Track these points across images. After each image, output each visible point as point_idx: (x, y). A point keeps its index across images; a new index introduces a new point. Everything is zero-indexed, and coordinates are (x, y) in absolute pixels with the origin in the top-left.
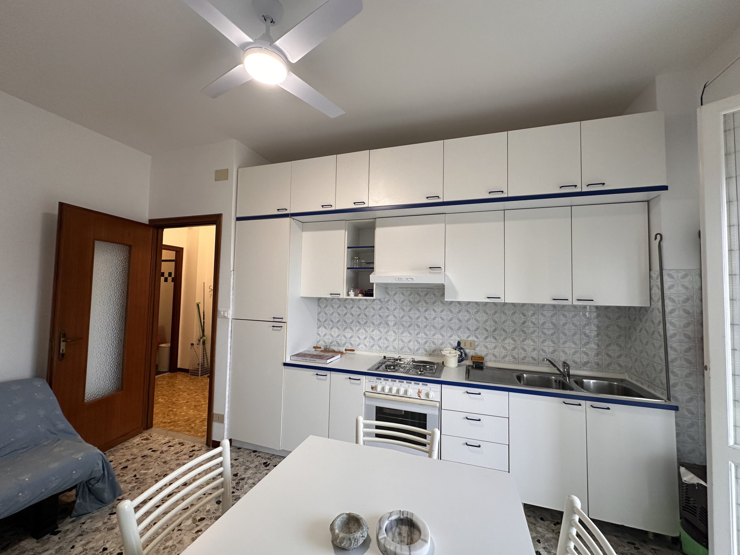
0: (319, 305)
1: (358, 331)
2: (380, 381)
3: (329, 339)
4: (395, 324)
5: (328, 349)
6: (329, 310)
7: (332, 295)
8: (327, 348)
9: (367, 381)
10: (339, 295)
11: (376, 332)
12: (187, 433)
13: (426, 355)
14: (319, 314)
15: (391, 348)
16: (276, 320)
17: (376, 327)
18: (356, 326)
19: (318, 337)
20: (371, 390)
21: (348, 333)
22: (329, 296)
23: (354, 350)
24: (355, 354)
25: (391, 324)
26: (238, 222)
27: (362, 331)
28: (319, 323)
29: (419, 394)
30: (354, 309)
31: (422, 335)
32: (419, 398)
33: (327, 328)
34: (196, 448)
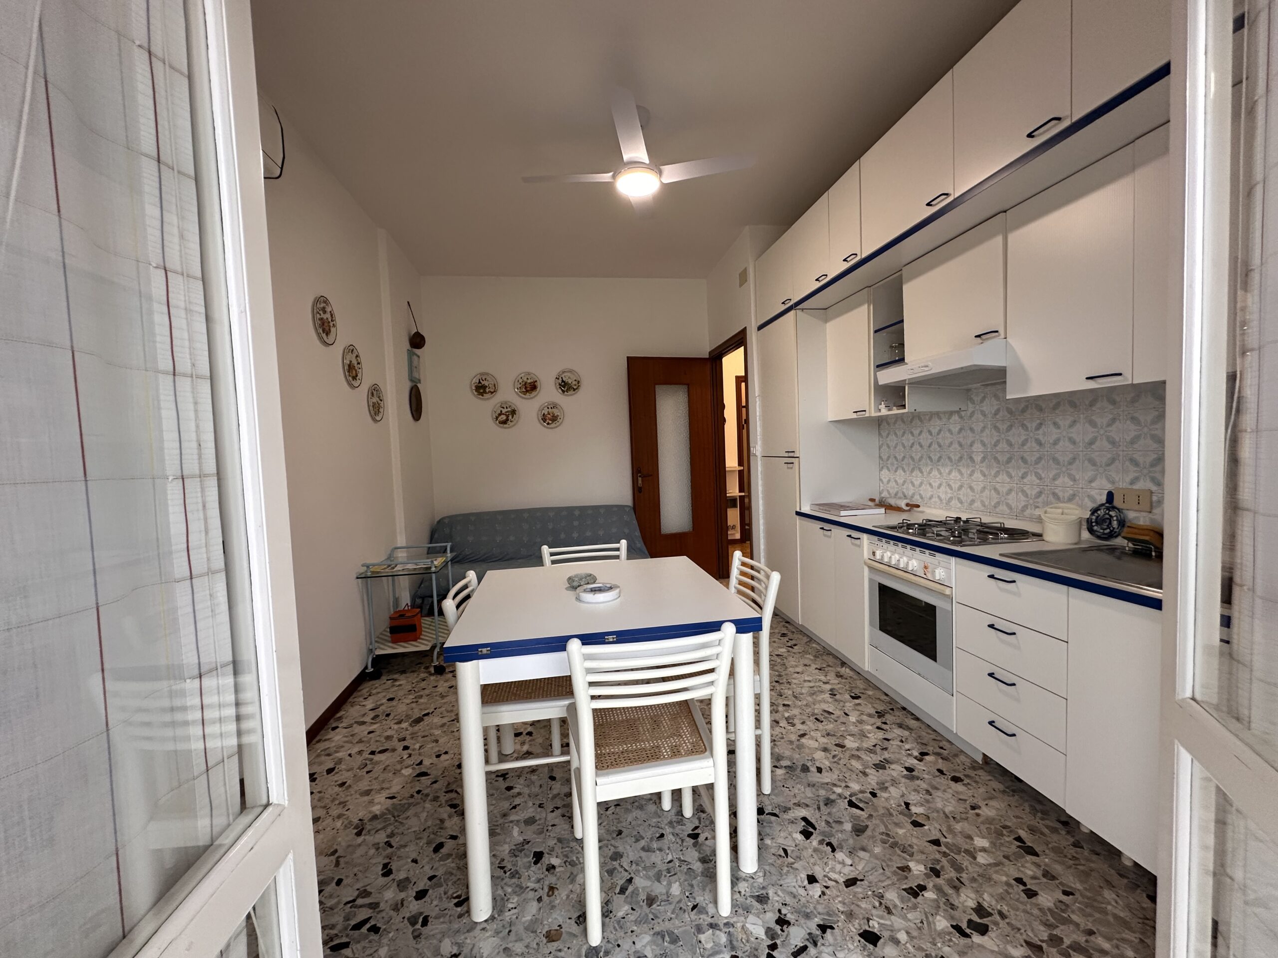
0: (880, 434)
2: (881, 544)
3: (894, 488)
4: (984, 459)
9: (868, 542)
10: (864, 413)
11: (955, 474)
14: (880, 448)
15: (977, 504)
16: (789, 455)
17: (955, 466)
19: (881, 485)
20: (871, 557)
21: (917, 478)
22: (855, 416)
25: (978, 458)
26: (758, 332)
27: (935, 473)
28: (881, 462)
29: (923, 571)
31: (1031, 478)
32: (925, 576)
33: (890, 469)
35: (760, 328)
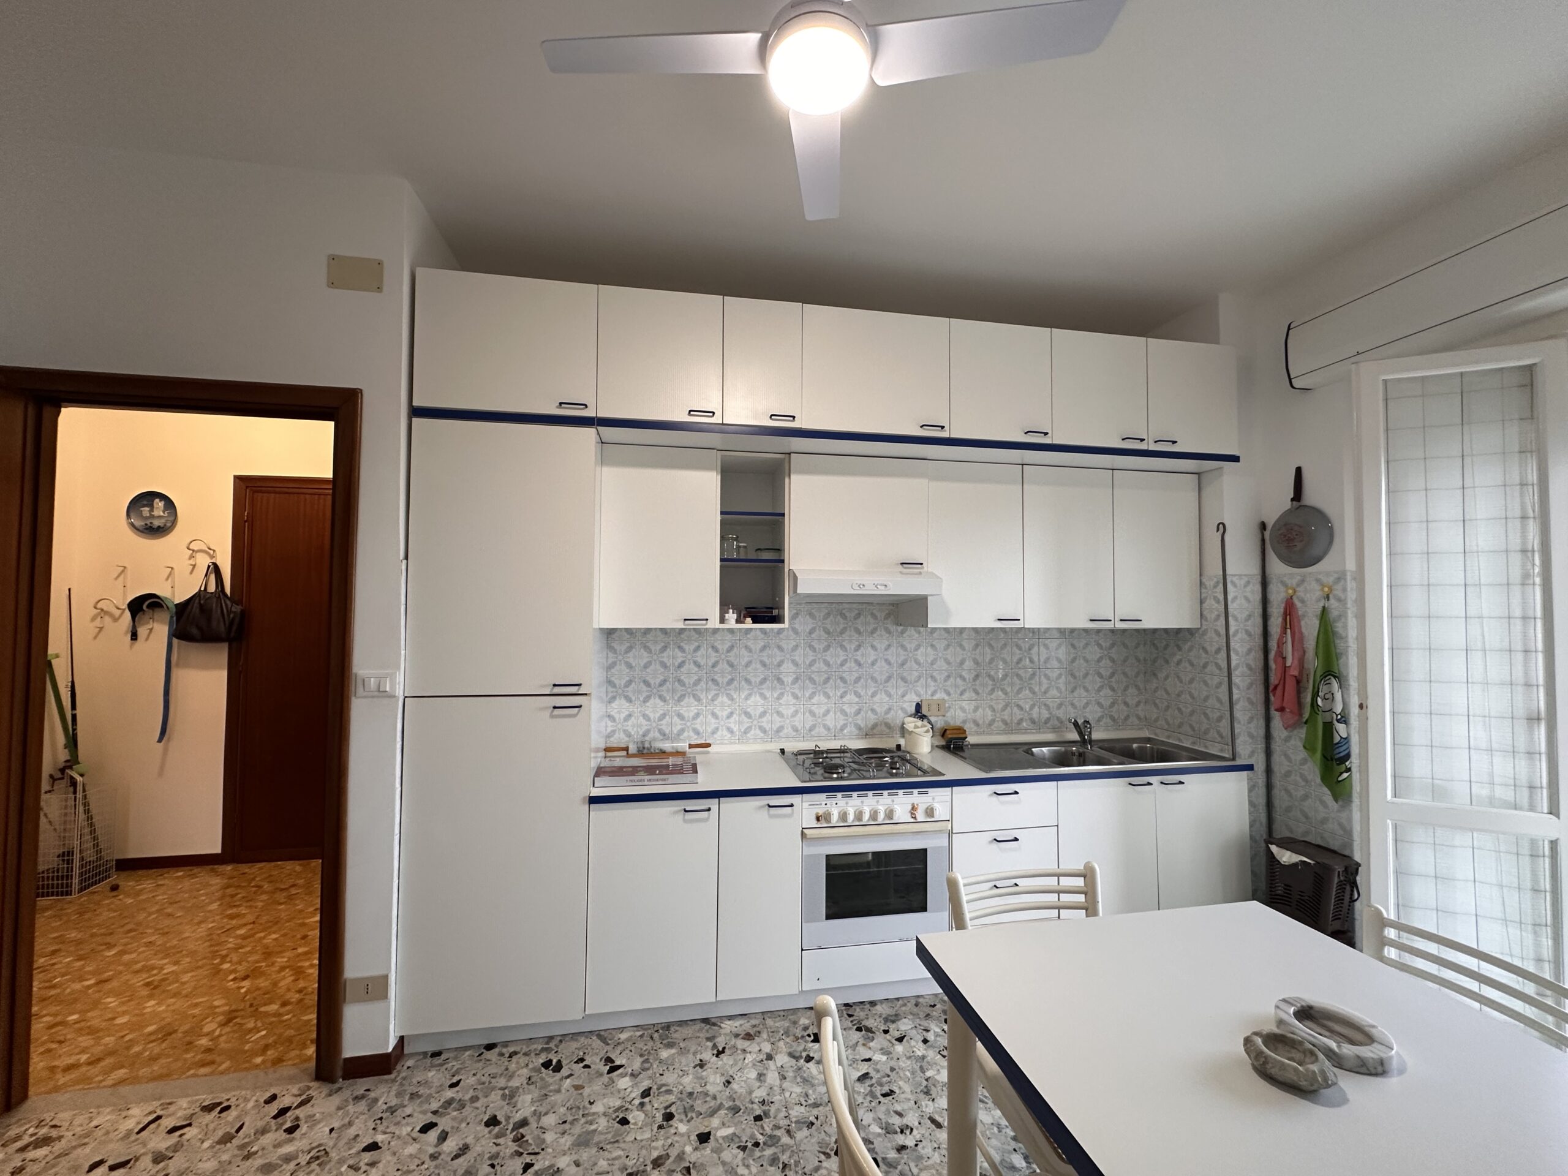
0: (610, 647)
1: (713, 700)
2: (834, 801)
3: (640, 726)
4: (796, 680)
5: (648, 749)
6: (637, 657)
7: (687, 622)
8: (644, 748)
9: (805, 805)
13: (859, 737)
14: (610, 667)
18: (708, 690)
19: (610, 724)
20: (815, 824)
21: (690, 707)
22: (681, 625)
23: (709, 745)
24: (708, 753)
25: (788, 679)
26: (416, 421)
27: (723, 699)
28: (610, 689)
29: (912, 814)
30: (702, 651)
31: (850, 697)
35: (421, 412)
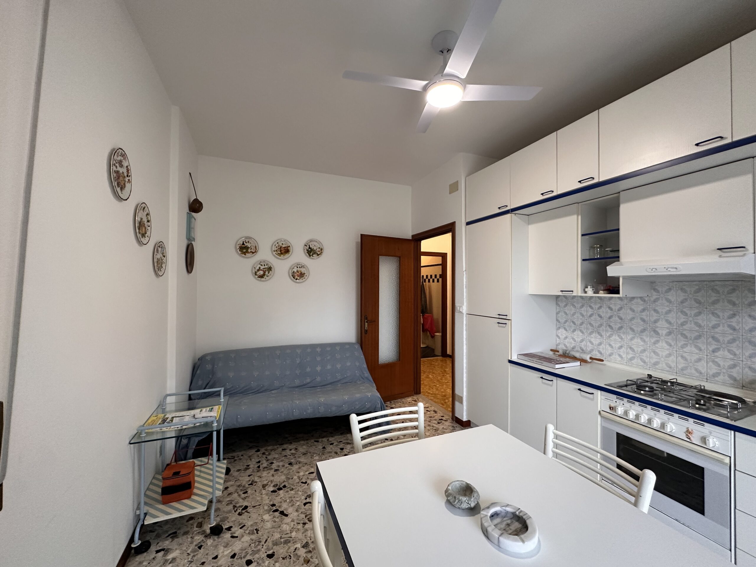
0: (557, 304)
1: (609, 337)
2: (622, 402)
3: (571, 343)
4: (669, 333)
5: (568, 354)
6: (570, 310)
7: (563, 292)
8: (566, 353)
9: (603, 397)
10: (571, 292)
11: (637, 341)
12: (441, 405)
13: (733, 386)
14: (557, 313)
15: (662, 365)
16: (501, 317)
17: (637, 335)
18: (607, 331)
19: (558, 339)
20: (609, 410)
21: (596, 339)
22: (560, 294)
23: (602, 361)
24: (605, 365)
25: (663, 332)
26: (467, 226)
27: (615, 337)
28: (558, 323)
29: (687, 435)
30: (603, 309)
31: (724, 353)
32: (689, 440)
33: (568, 329)
34: (444, 418)
35: (468, 224)
